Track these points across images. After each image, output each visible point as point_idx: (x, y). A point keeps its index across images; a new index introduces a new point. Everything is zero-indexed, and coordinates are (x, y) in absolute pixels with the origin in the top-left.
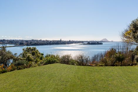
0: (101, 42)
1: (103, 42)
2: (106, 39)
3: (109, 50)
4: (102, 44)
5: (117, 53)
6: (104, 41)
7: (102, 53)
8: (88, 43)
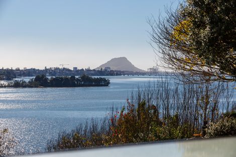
0: (100, 72)
1: (112, 73)
2: (124, 59)
3: (126, 112)
4: (106, 83)
5: (160, 124)
6: (113, 68)
7: (94, 127)
8: (37, 79)
